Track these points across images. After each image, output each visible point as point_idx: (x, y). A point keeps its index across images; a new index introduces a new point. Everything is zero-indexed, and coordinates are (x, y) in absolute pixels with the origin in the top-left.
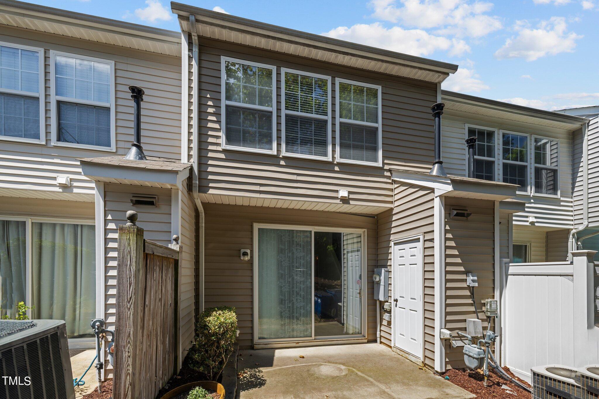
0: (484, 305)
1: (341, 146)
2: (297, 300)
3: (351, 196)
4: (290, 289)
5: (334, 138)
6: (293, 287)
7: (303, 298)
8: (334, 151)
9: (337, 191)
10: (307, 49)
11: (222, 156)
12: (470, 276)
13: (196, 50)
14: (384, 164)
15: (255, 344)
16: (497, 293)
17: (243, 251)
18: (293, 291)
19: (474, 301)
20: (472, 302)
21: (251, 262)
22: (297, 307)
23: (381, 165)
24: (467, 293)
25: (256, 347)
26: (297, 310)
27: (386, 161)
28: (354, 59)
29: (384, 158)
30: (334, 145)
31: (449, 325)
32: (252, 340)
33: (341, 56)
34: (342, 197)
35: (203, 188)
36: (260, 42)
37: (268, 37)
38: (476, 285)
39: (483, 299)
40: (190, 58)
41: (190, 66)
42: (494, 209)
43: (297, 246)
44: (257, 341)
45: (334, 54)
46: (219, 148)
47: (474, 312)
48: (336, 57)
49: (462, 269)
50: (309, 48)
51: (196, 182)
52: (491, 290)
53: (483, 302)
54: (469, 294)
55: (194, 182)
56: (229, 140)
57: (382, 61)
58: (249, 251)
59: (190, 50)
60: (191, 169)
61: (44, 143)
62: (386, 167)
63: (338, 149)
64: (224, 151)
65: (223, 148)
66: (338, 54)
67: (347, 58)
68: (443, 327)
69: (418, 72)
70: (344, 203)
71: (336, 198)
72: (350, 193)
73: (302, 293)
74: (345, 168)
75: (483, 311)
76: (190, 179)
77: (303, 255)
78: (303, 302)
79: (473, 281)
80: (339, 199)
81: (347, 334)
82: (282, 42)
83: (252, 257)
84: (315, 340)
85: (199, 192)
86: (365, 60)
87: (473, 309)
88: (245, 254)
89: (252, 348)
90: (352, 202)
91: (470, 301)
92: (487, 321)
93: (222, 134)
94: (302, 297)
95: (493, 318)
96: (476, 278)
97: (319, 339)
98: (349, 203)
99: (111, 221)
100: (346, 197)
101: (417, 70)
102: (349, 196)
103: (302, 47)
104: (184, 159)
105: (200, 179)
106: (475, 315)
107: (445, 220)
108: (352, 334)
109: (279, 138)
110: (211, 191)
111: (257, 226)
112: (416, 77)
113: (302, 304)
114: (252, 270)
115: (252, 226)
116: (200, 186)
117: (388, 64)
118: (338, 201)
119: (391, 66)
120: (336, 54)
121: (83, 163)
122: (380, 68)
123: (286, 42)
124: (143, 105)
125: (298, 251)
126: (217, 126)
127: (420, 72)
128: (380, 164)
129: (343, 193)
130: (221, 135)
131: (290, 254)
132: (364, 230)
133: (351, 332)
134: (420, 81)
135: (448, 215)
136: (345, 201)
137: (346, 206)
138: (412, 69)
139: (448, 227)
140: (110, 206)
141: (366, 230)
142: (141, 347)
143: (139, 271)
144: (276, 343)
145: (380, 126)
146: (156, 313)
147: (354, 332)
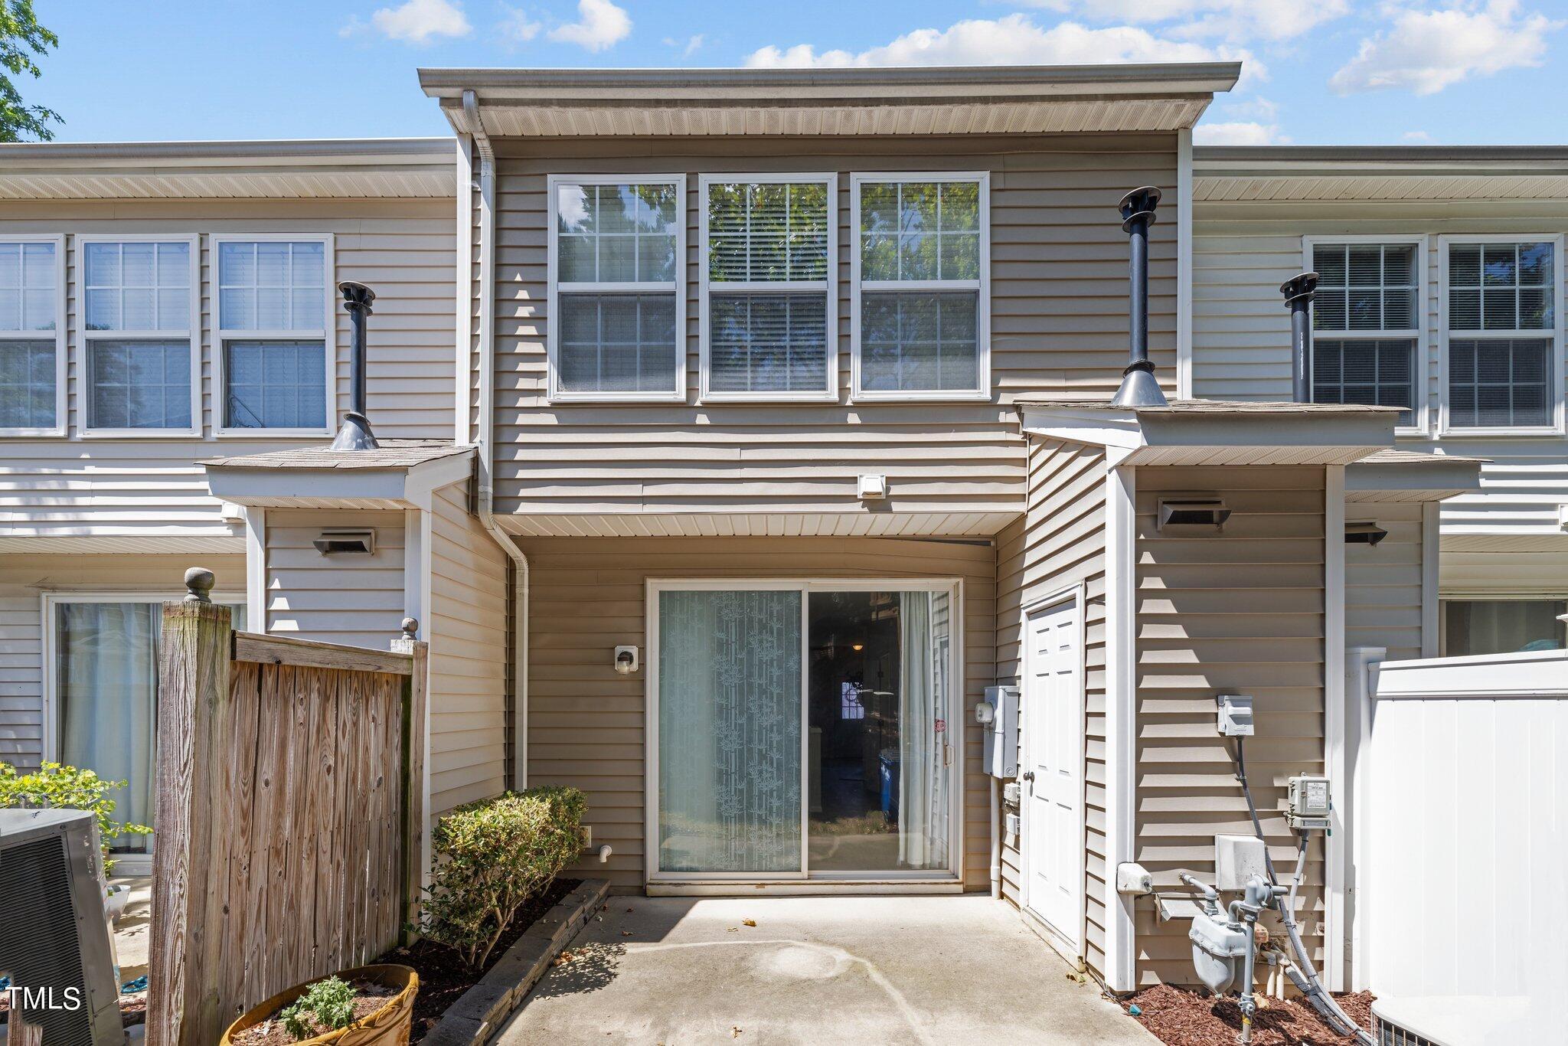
0: (1284, 792)
1: (867, 355)
2: (761, 772)
3: (896, 490)
4: (742, 744)
5: (844, 337)
6: (750, 741)
7: (778, 769)
8: (843, 373)
9: (854, 480)
10: (763, 112)
11: (551, 419)
12: (1228, 703)
13: (488, 171)
14: (996, 390)
15: (650, 884)
16: (1334, 757)
17: (619, 649)
18: (750, 750)
19: (1243, 781)
20: (1239, 784)
21: (640, 677)
22: (760, 792)
23: (986, 395)
24: (1221, 755)
25: (652, 890)
26: (760, 799)
27: (1003, 383)
28: (898, 111)
29: (997, 372)
30: (844, 356)
31: (1150, 854)
32: (642, 873)
33: (860, 112)
34: (865, 493)
35: (503, 503)
36: (641, 122)
37: (658, 103)
38: (1249, 730)
39: (1280, 775)
40: (475, 193)
41: (475, 212)
42: (1324, 491)
43: (760, 633)
44: (654, 877)
45: (839, 112)
46: (544, 402)
47: (1246, 816)
48: (848, 117)
49: (1201, 682)
50: (768, 109)
51: (487, 489)
52: (1316, 746)
53: (1277, 783)
54: (1228, 759)
55: (480, 489)
56: (567, 379)
57: (985, 100)
58: (634, 651)
59: (476, 176)
60: (476, 461)
61: (198, 435)
62: (1005, 399)
63: (856, 364)
64: (556, 407)
65: (553, 399)
66: (851, 108)
67: (880, 112)
68: (1130, 856)
69: (1105, 109)
70: (872, 511)
71: (853, 499)
72: (891, 481)
73: (775, 756)
74: (878, 416)
75: (1280, 814)
76: (473, 481)
77: (778, 656)
78: (779, 778)
79: (1237, 719)
80: (860, 500)
81: (907, 866)
82: (695, 109)
83: (642, 664)
84: (809, 879)
85: (495, 510)
86: (931, 107)
87: (1240, 805)
88: (626, 657)
89: (642, 892)
90: (896, 506)
91: (1231, 781)
92: (1295, 844)
93: (549, 367)
94: (775, 765)
95: (1320, 835)
96: (1246, 711)
97: (823, 879)
98: (889, 510)
99: (281, 592)
100: (880, 493)
101: (1100, 103)
102: (888, 489)
103: (748, 109)
104: (462, 439)
105: (496, 481)
106: (1249, 825)
107: (1137, 535)
108: (923, 867)
109: (692, 357)
110: (524, 508)
111: (654, 587)
112: (1103, 126)
113: (775, 784)
114: (643, 697)
115: (643, 586)
116: (495, 499)
117: (1003, 106)
118: (857, 507)
119: (1015, 109)
120: (846, 109)
121: (213, 470)
122: (983, 121)
123: (705, 107)
124: (370, 322)
125: (765, 644)
126: (537, 348)
127: (1112, 107)
128: (984, 393)
129: (871, 482)
130: (547, 369)
131: (744, 655)
132: (954, 580)
133: (916, 859)
134: (1119, 134)
135: (1148, 523)
136: (877, 504)
137: (882, 518)
138: (1084, 105)
139: (1147, 559)
140: (278, 559)
141: (961, 581)
142: (245, 875)
143: (213, 703)
144: (704, 882)
145: (983, 285)
146: (309, 798)
147: (928, 862)
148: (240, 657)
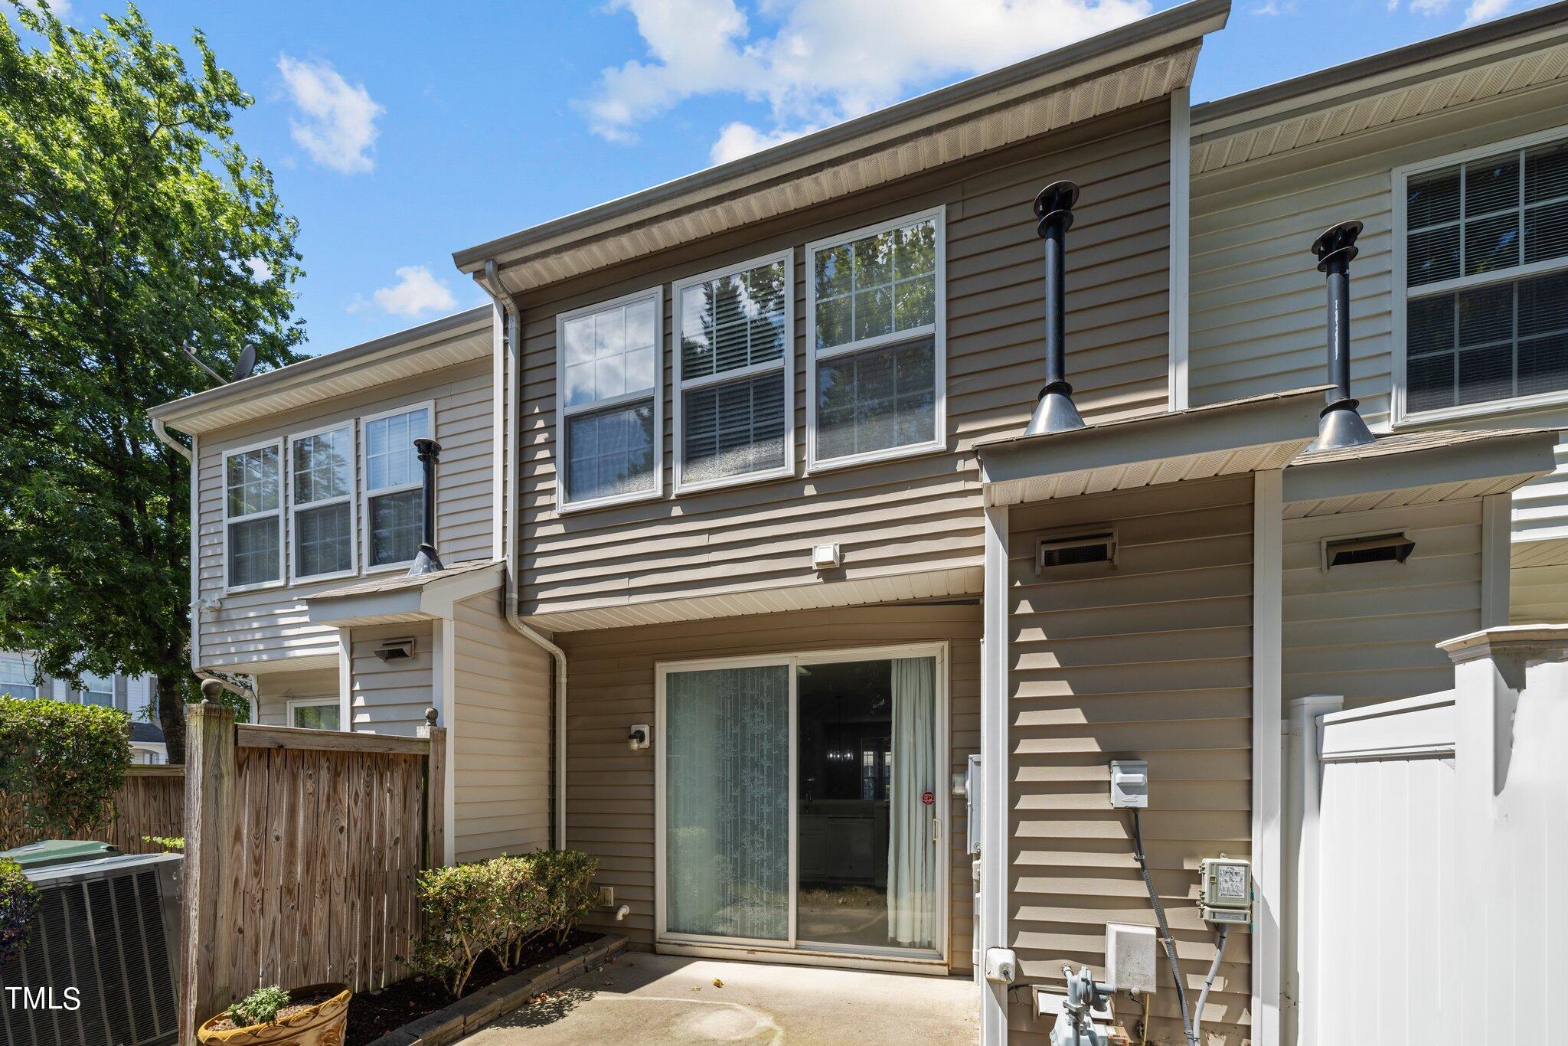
0: (1196, 877)
1: (823, 424)
2: (753, 842)
3: (850, 557)
4: (736, 815)
5: (800, 411)
6: (743, 812)
7: (768, 840)
8: (800, 446)
9: (808, 552)
10: (719, 209)
11: (559, 529)
12: (1116, 769)
13: (514, 324)
14: (952, 437)
15: (659, 943)
16: (1266, 839)
17: (634, 728)
18: (743, 821)
19: (1142, 861)
20: (1138, 865)
21: (650, 753)
22: (752, 861)
24: (1116, 831)
25: (660, 948)
26: (752, 868)
27: (961, 429)
28: (844, 170)
29: (953, 419)
30: (800, 430)
31: (1031, 940)
32: (653, 931)
33: (806, 182)
34: (818, 564)
35: (526, 606)
36: (623, 248)
37: (630, 228)
38: (1141, 801)
39: (1193, 856)
40: (506, 344)
41: (506, 360)
43: (752, 708)
44: (663, 936)
45: (788, 188)
46: (554, 515)
47: (1147, 903)
49: (1090, 745)
50: (722, 205)
51: (514, 595)
52: (1241, 819)
53: (1188, 866)
54: (1123, 835)
55: (508, 596)
56: (570, 492)
58: (646, 729)
59: (506, 330)
60: (505, 571)
61: (355, 573)
62: (964, 446)
63: (811, 436)
64: (565, 517)
65: (563, 511)
66: (796, 181)
67: (825, 176)
68: (1004, 940)
70: (827, 581)
71: (807, 571)
72: (845, 548)
73: (766, 827)
74: (832, 483)
75: (1192, 903)
76: (503, 590)
77: (768, 730)
78: (769, 848)
79: (1127, 788)
80: (816, 571)
81: (895, 943)
82: (660, 224)
83: (652, 741)
84: (795, 948)
85: (520, 612)
87: (1139, 889)
88: (640, 736)
89: (652, 949)
90: (850, 574)
91: (1129, 861)
92: (1213, 941)
93: (558, 484)
94: (765, 836)
95: (1245, 931)
96: (1139, 778)
97: (810, 949)
98: (843, 578)
99: (360, 692)
100: (832, 562)
102: (842, 557)
103: (705, 211)
104: (498, 557)
105: (520, 588)
106: (1151, 914)
108: (912, 945)
109: (667, 454)
110: (542, 609)
111: (662, 670)
113: (765, 854)
114: (653, 771)
115: (653, 669)
116: (520, 603)
118: (813, 578)
120: (792, 183)
121: (312, 602)
123: (668, 220)
125: (757, 719)
126: (549, 468)
128: (940, 443)
129: (825, 552)
130: (556, 486)
131: (737, 730)
132: (940, 644)
133: (904, 937)
135: (1025, 567)
136: (832, 573)
137: (835, 587)
139: (1025, 608)
140: (359, 667)
141: (945, 644)
142: (258, 907)
143: (219, 778)
144: (703, 944)
145: (939, 328)
146: (320, 851)
147: (917, 940)
148: (241, 744)
